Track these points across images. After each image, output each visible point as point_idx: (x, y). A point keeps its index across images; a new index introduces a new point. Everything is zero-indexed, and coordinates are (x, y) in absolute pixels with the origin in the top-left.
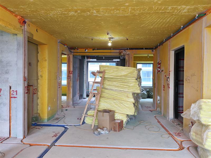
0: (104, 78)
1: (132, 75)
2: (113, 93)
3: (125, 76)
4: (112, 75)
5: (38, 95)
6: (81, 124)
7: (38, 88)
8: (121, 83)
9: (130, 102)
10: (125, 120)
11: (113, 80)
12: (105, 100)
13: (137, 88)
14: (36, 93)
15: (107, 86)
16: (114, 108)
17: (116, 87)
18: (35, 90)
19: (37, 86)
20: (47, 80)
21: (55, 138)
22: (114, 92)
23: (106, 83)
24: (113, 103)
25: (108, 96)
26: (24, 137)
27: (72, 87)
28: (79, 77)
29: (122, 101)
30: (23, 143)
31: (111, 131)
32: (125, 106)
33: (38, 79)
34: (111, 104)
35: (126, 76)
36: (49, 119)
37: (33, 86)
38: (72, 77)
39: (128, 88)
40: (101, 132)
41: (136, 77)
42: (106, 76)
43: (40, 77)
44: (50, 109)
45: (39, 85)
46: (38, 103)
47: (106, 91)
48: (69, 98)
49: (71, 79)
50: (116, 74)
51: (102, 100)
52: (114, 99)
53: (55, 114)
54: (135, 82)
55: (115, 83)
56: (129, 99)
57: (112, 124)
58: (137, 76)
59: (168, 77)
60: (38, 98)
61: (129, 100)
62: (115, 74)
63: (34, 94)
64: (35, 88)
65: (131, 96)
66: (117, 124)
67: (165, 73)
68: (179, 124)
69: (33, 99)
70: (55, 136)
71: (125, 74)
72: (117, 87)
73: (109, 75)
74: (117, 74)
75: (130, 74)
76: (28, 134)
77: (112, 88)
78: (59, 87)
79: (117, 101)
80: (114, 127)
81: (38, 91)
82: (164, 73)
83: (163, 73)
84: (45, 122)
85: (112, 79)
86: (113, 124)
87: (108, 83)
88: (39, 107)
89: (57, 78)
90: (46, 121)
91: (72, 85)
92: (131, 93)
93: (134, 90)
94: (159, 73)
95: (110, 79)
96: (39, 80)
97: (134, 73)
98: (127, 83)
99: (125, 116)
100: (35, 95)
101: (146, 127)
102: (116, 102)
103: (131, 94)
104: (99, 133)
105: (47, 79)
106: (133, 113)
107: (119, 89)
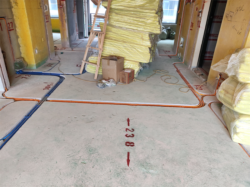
0: (111, 8)
1: (151, 6)
2: (123, 34)
3: (141, 7)
5: (17, 33)
6: (81, 72)
7: (14, 22)
9: (144, 46)
10: (137, 69)
11: (123, 12)
12: (112, 43)
13: (157, 27)
14: (13, 29)
15: (115, 22)
16: (124, 54)
17: (127, 24)
18: (11, 24)
19: (13, 18)
20: (25, 10)
21: (47, 91)
22: (124, 31)
23: (113, 17)
24: (122, 47)
25: (116, 37)
26: (6, 90)
27: (66, 21)
28: (76, 6)
29: (135, 45)
30: (5, 98)
31: (119, 83)
32: (138, 51)
33: (11, 8)
34: (119, 49)
35: (143, 7)
36: (38, 65)
37: (6, 18)
38: (65, 6)
40: (107, 84)
41: (157, 9)
42: (113, 7)
43: (13, 5)
44: (38, 53)
45: (15, 17)
46: (18, 43)
47: (114, 30)
48: (64, 37)
49: (64, 10)
50: (127, 3)
51: (107, 42)
52: (124, 42)
53: (47, 59)
54: (155, 17)
55: (126, 18)
56: (144, 42)
57: (120, 74)
58: (158, 7)
59: (200, 11)
60: (17, 37)
61: (144, 44)
63: (10, 30)
64: (10, 21)
65: (147, 37)
66: (126, 75)
67: (198, 4)
68: (202, 75)
69: (10, 37)
70: (47, 88)
71: (142, 3)
72: (129, 25)
73: (118, 4)
74: (129, 4)
75: (148, 5)
76: (10, 86)
77: (121, 26)
78: (47, 20)
80: (123, 78)
81: (15, 27)
82: (196, 5)
83: (194, 4)
84: (33, 70)
85: (121, 12)
86: (122, 74)
87: (116, 18)
88: (22, 49)
89: (41, 7)
90: (35, 67)
91: (66, 18)
92: (147, 34)
93: (152, 29)
94: (189, 3)
95: (120, 12)
96: (13, 10)
97: (155, 3)
99: (138, 64)
100: (12, 33)
101: (162, 78)
102: (126, 46)
104: (104, 86)
105: (25, 8)
106: (148, 61)
107: (131, 27)
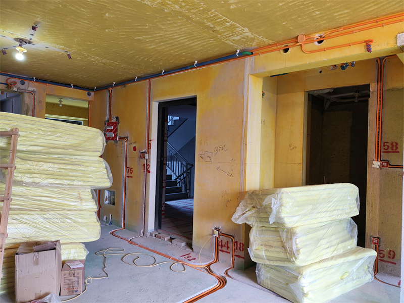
1: (91, 145)
2: (38, 195)
4: (37, 144)
8: (62, 166)
10: (82, 254)
17: (49, 176)
24: (42, 220)
31: (61, 297)
32: (75, 222)
34: (36, 225)
35: (78, 147)
39: (81, 177)
52: (42, 210)
54: (99, 162)
55: (46, 166)
56: (84, 204)
57: (63, 277)
61: (85, 207)
62: (46, 141)
65: (88, 195)
66: (78, 274)
67: (134, 142)
71: (76, 142)
72: (52, 177)
73: (27, 143)
75: (87, 144)
77: (37, 180)
79: (53, 213)
80: (69, 284)
82: (130, 144)
87: (23, 166)
92: (88, 190)
93: (96, 180)
95: (30, 155)
98: (79, 165)
102: (50, 216)
103: (90, 190)
106: (96, 237)
107: (58, 182)
